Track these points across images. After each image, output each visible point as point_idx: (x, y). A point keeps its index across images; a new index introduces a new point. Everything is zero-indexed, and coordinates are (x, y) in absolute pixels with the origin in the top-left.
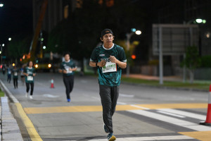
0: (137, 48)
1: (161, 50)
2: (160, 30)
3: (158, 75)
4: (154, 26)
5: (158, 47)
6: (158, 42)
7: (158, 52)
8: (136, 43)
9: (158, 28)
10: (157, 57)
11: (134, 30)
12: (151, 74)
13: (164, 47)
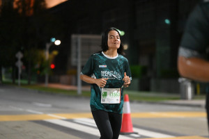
0: (56, 58)
1: (79, 60)
2: (79, 41)
3: (76, 85)
4: (73, 36)
5: (77, 57)
6: (77, 53)
7: (77, 62)
8: (55, 53)
9: (77, 38)
10: (76, 68)
11: (53, 40)
12: (69, 84)
13: (83, 57)
